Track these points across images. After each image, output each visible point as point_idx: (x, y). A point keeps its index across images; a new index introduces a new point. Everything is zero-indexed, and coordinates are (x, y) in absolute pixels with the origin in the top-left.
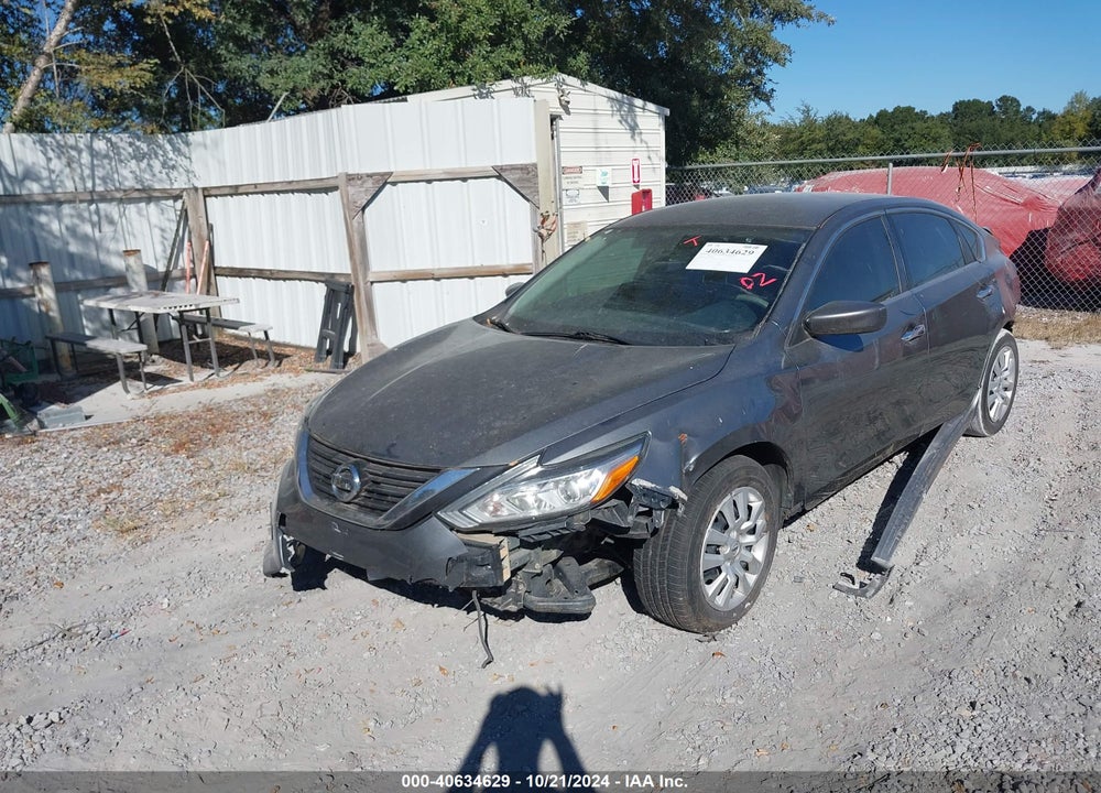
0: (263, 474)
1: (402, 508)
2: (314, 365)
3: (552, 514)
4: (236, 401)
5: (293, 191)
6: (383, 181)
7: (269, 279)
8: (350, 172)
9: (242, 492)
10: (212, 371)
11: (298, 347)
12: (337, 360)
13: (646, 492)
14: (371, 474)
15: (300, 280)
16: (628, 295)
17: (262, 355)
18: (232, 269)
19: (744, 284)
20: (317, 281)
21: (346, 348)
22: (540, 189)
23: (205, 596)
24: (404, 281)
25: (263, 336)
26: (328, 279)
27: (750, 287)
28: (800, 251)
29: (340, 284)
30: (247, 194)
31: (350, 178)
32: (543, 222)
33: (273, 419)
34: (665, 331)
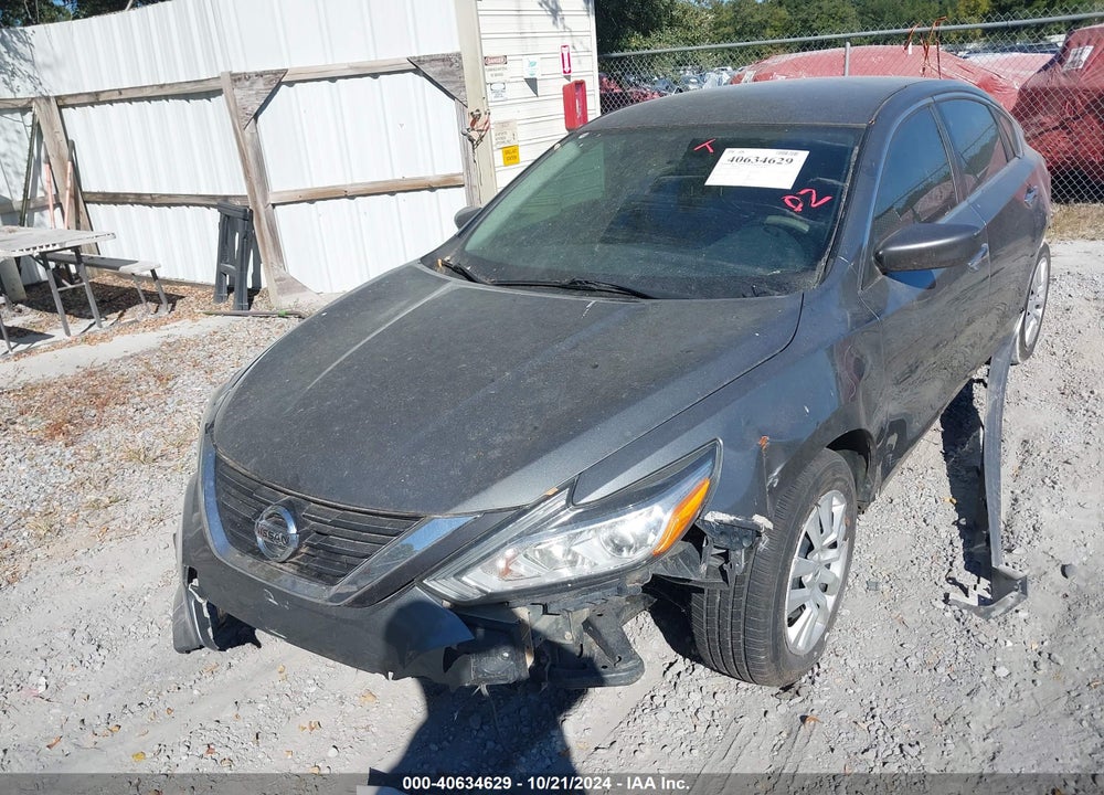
0: (166, 464)
1: (367, 573)
2: (214, 306)
3: (596, 577)
4: (125, 359)
5: (166, 97)
6: (278, 81)
7: (150, 205)
8: (235, 71)
9: (139, 493)
10: (92, 321)
11: (193, 285)
12: (240, 299)
13: (724, 529)
14: (313, 519)
15: (188, 205)
16: (632, 223)
17: (151, 297)
18: (104, 194)
19: (789, 203)
20: (208, 206)
21: (250, 285)
22: (467, 84)
23: (98, 667)
24: (312, 201)
25: (150, 274)
26: (221, 203)
27: (799, 209)
28: (854, 158)
29: (236, 209)
30: (111, 102)
31: (236, 78)
32: (473, 123)
33: (171, 383)
34: (694, 275)
